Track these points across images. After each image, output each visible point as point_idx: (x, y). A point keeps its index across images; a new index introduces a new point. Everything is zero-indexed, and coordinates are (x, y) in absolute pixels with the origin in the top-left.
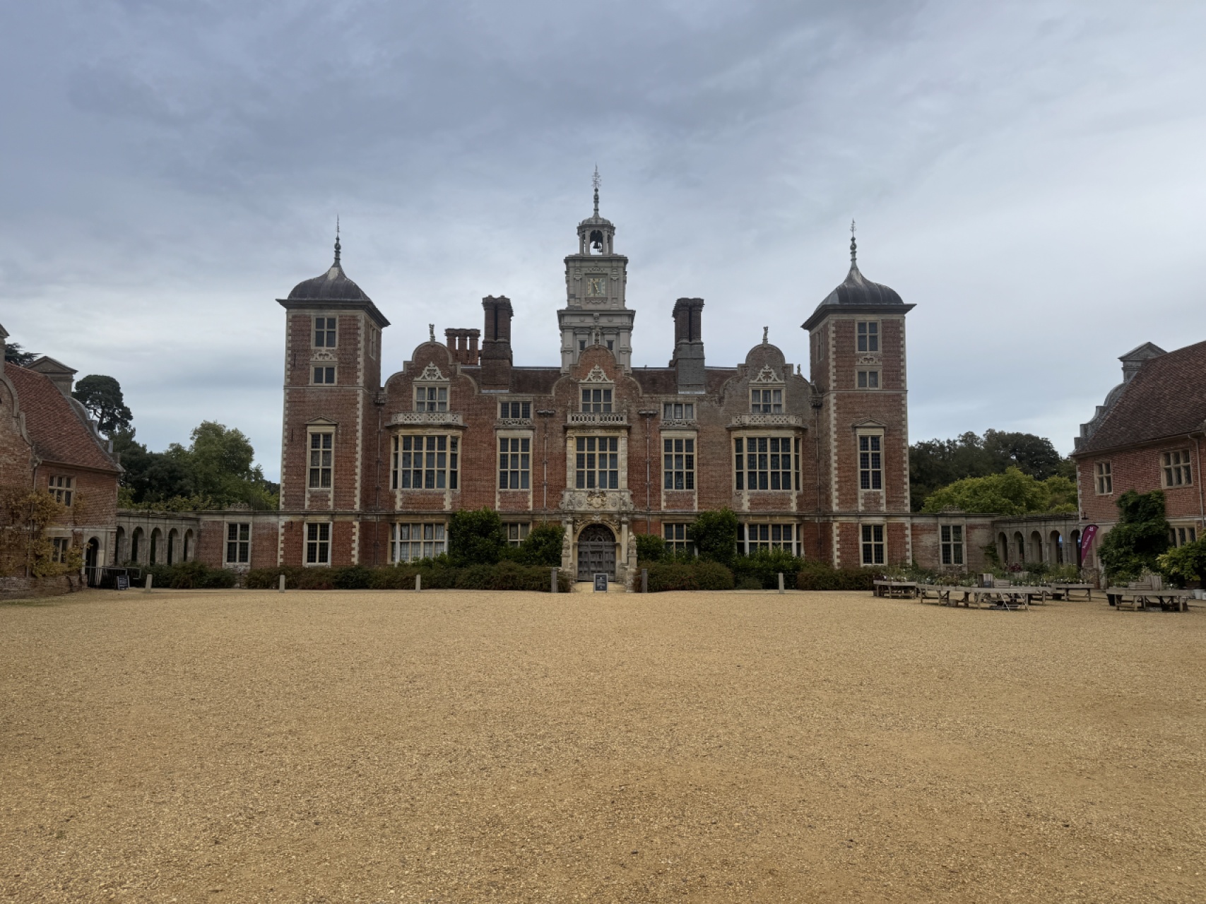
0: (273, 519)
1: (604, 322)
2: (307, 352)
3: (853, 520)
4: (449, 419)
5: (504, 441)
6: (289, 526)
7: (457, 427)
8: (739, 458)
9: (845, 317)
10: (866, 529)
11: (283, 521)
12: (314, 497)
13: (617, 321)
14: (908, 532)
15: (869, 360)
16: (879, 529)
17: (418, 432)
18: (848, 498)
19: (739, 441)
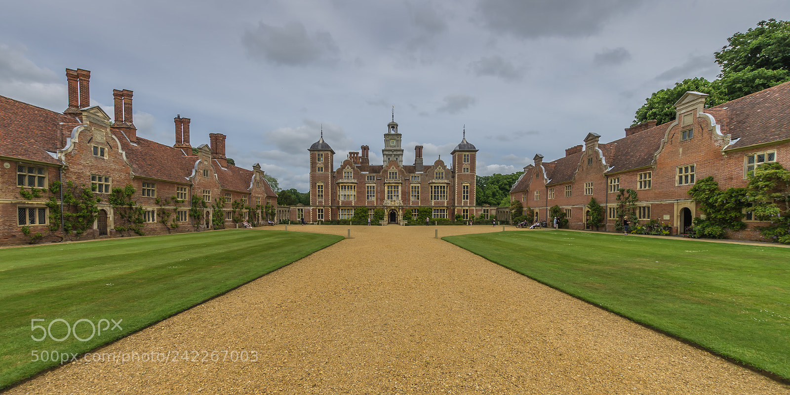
0: (309, 208)
1: (395, 153)
2: (316, 163)
3: (460, 208)
4: (353, 181)
5: (368, 187)
6: (313, 209)
7: (355, 183)
8: (432, 191)
9: (460, 153)
10: (464, 210)
11: (312, 208)
12: (319, 202)
13: (399, 153)
14: (475, 211)
15: (466, 165)
16: (467, 210)
17: (345, 184)
18: (459, 202)
19: (432, 187)
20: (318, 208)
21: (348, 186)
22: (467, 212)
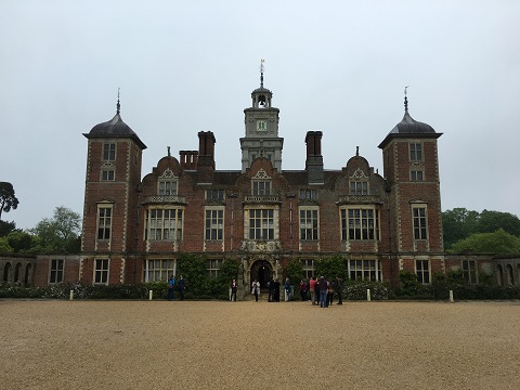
0: (77, 257)
1: (266, 144)
2: (100, 163)
3: (411, 257)
4: (176, 199)
6: (86, 261)
7: (182, 204)
8: (344, 221)
9: (402, 141)
10: (419, 263)
11: (82, 258)
12: (100, 245)
13: (273, 144)
14: (443, 264)
16: (426, 262)
17: (160, 207)
18: (408, 245)
19: (343, 211)
20: (98, 257)
21: (167, 211)
22: (426, 267)
